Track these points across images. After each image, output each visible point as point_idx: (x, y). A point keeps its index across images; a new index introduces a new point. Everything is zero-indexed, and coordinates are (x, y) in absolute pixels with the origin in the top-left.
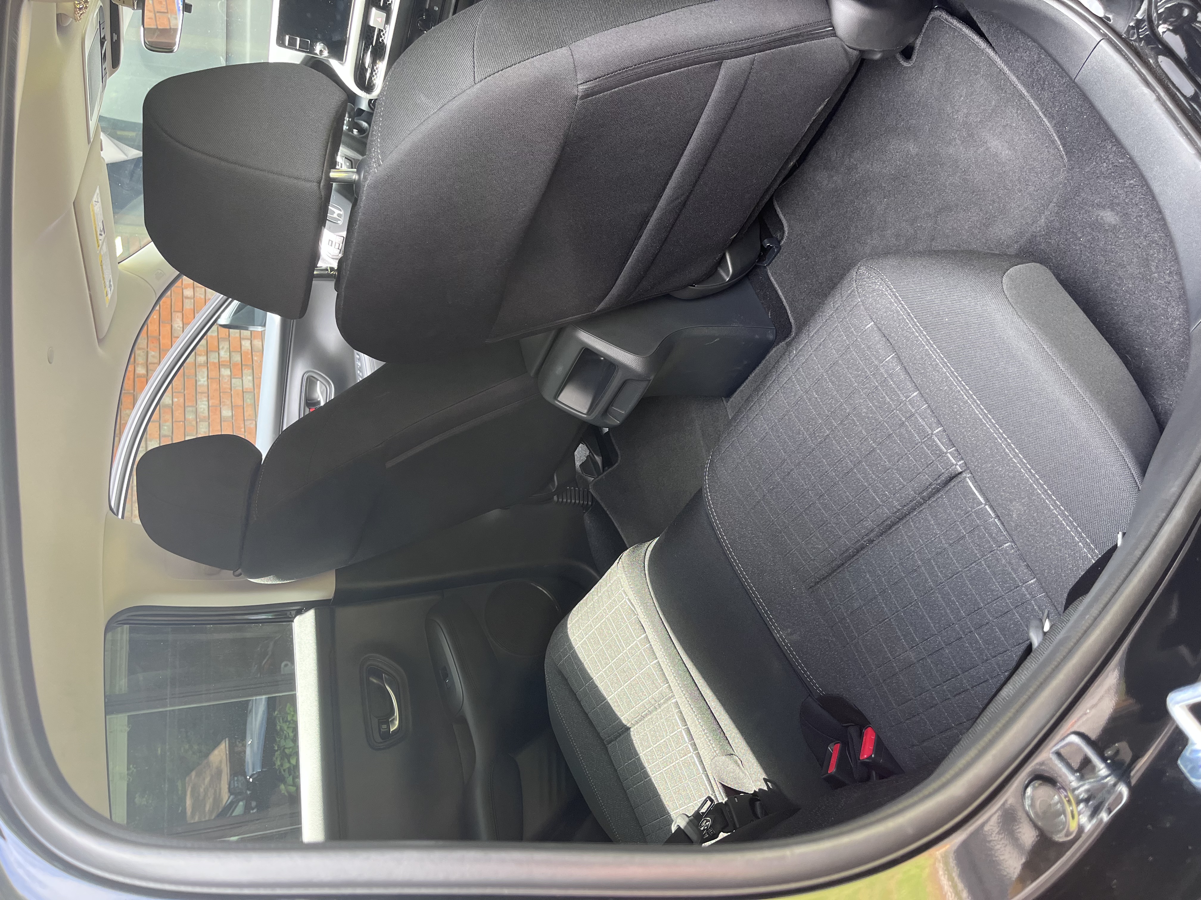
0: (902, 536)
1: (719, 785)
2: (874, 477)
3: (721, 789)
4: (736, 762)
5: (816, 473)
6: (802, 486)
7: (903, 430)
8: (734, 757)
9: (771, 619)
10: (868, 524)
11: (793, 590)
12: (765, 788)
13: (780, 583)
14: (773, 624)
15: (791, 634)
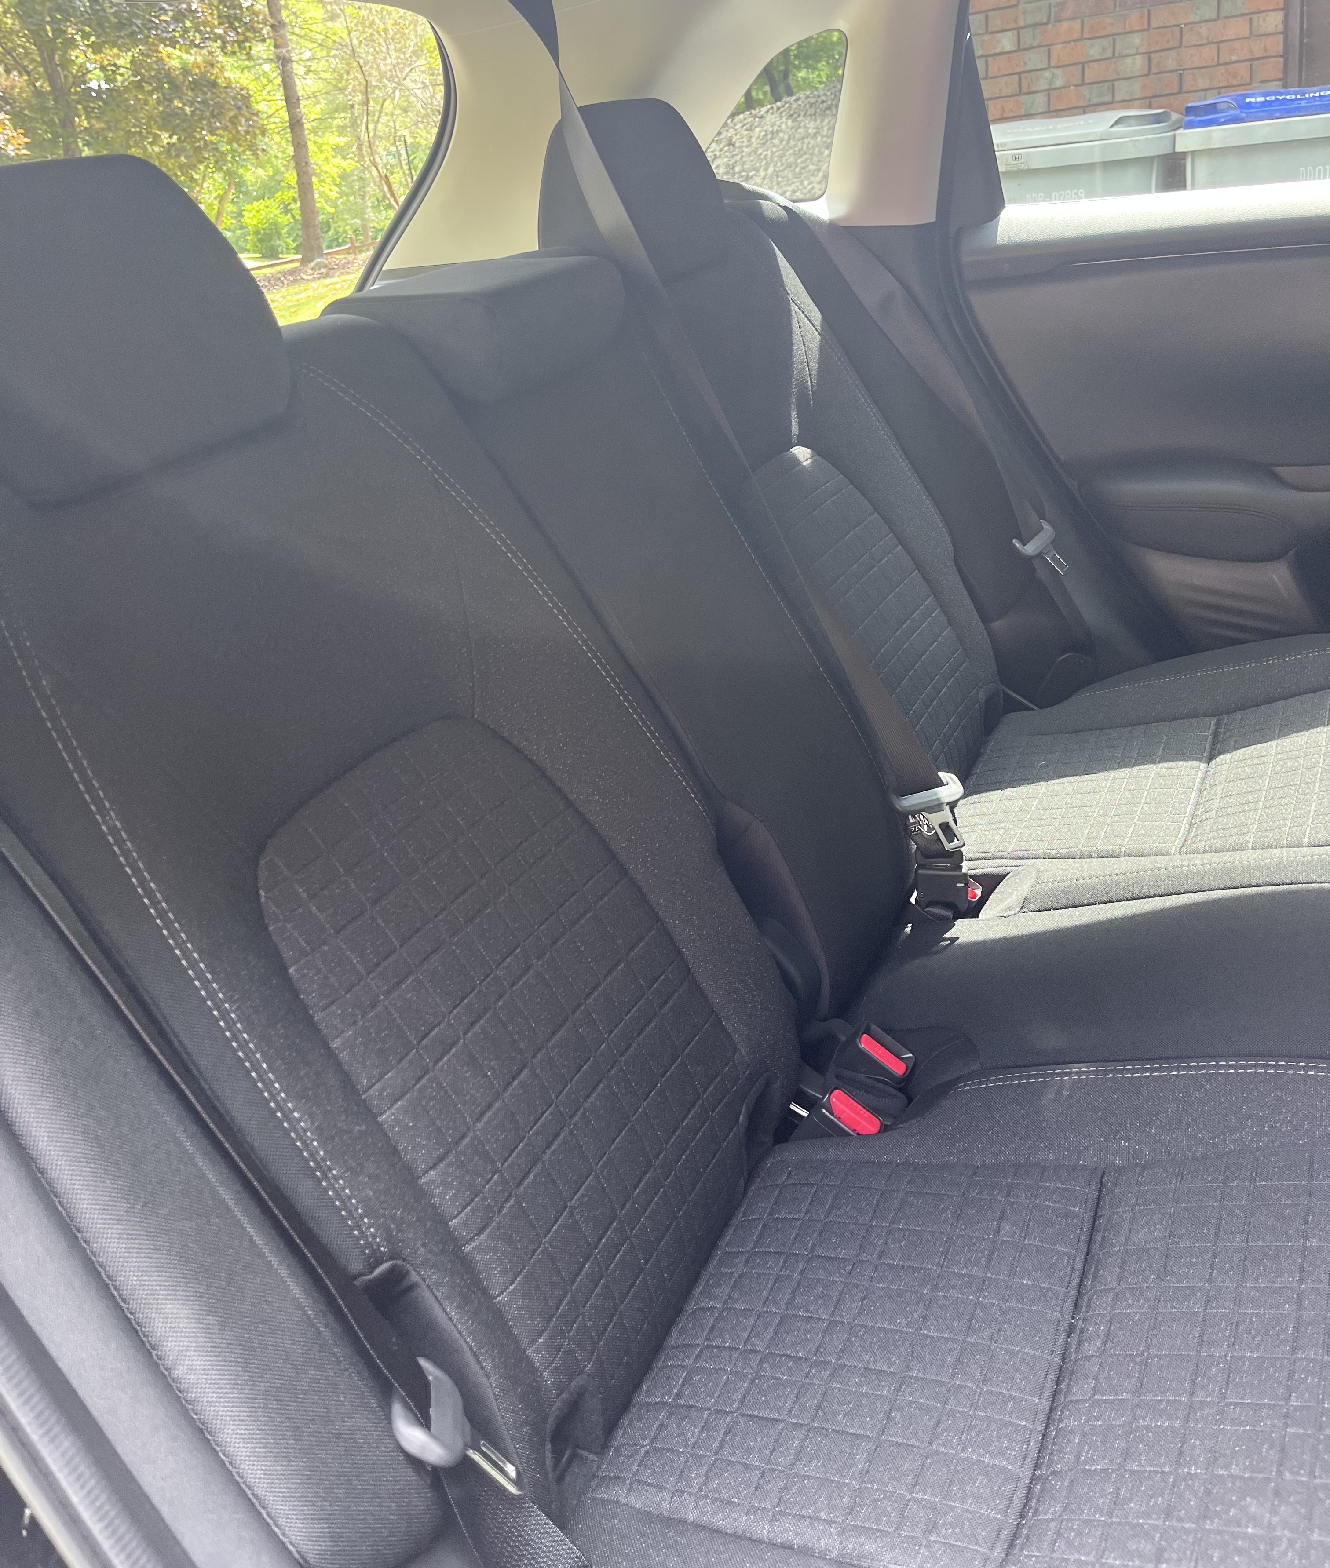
0: (1022, 1390)
1: (1009, 869)
2: (1141, 1423)
3: (1002, 870)
4: (1011, 908)
5: (1251, 1322)
6: (1257, 1280)
7: (1147, 1548)
8: (1018, 909)
9: (1106, 1072)
10: (1092, 1348)
11: (1122, 1140)
12: (947, 935)
13: (1149, 1124)
14: (1096, 1073)
15: (1059, 1093)
